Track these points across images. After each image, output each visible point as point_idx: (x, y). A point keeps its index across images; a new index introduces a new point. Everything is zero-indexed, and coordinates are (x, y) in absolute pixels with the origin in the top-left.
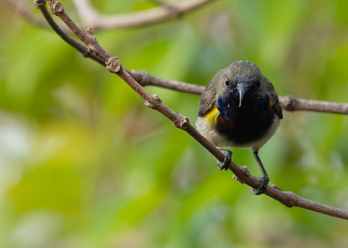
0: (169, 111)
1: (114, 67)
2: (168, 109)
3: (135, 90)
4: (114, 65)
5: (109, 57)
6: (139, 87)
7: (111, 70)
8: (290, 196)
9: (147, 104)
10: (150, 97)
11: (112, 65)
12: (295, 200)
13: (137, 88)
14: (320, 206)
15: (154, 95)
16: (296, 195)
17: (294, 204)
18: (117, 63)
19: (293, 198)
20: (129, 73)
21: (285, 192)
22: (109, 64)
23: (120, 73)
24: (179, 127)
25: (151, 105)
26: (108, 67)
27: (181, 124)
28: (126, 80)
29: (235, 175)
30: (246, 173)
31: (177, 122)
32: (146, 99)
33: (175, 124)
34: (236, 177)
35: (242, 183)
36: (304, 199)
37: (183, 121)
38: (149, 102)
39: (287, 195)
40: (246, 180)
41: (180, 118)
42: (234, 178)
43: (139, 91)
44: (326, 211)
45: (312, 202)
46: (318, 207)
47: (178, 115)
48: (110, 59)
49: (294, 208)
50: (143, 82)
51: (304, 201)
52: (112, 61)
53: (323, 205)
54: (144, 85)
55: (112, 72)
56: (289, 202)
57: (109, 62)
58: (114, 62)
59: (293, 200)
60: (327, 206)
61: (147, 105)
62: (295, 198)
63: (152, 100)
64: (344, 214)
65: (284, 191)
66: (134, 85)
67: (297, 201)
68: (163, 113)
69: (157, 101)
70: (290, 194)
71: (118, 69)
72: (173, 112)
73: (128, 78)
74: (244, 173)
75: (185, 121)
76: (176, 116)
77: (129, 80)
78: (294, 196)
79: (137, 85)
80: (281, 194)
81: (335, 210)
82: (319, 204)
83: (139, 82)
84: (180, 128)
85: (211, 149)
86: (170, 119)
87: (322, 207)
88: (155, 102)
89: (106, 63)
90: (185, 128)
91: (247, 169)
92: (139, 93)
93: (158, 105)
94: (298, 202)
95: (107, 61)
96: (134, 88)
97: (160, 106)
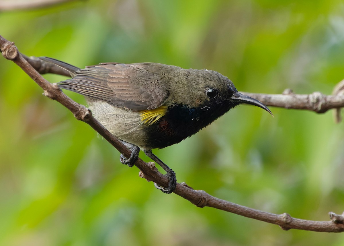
0: (69, 102)
1: (11, 53)
2: (69, 99)
3: (33, 79)
4: (10, 51)
5: (4, 42)
6: (37, 75)
7: (7, 56)
8: (202, 195)
9: (46, 93)
10: (49, 86)
11: (9, 51)
12: (207, 199)
13: (35, 76)
14: (234, 206)
15: (53, 84)
16: (208, 194)
17: (205, 204)
18: (13, 48)
19: (205, 197)
20: (27, 59)
21: (196, 191)
22: (5, 50)
23: (17, 60)
24: (80, 119)
25: (50, 95)
26: (3, 53)
27: (82, 116)
28: (23, 67)
29: (141, 172)
30: (153, 170)
31: (79, 113)
32: (45, 88)
33: (76, 116)
34: (142, 174)
35: (149, 180)
36: (216, 198)
37: (85, 112)
38: (48, 91)
39: (198, 194)
40: (154, 178)
41: (82, 110)
42: (141, 175)
43: (37, 80)
44: (241, 211)
45: (226, 202)
46: (233, 207)
47: (80, 107)
48: (6, 45)
49: (206, 208)
50: (42, 69)
51: (216, 201)
52: (7, 47)
53: (237, 204)
54: (43, 72)
55: (7, 58)
56: (200, 202)
57: (5, 47)
58: (11, 48)
59: (204, 198)
60: (242, 206)
61: (46, 95)
62: (207, 197)
63: (51, 89)
64: (260, 215)
65: (194, 190)
66: (31, 73)
67: (209, 200)
68: (64, 104)
69: (57, 91)
70: (201, 193)
71: (14, 56)
72: (74, 103)
73: (25, 65)
74: (151, 170)
75: (87, 113)
76: (77, 107)
77: (26, 67)
78: (206, 195)
79: (36, 73)
80: (192, 192)
81: (250, 210)
82: (233, 204)
83: (38, 69)
84: (82, 120)
85: (116, 143)
86: (70, 110)
87: (236, 207)
88: (54, 91)
89: (2, 49)
90: (87, 120)
91: (154, 165)
92: (37, 82)
93: (58, 95)
94: (211, 201)
95: (3, 47)
96: (32, 77)
97: (59, 96)
